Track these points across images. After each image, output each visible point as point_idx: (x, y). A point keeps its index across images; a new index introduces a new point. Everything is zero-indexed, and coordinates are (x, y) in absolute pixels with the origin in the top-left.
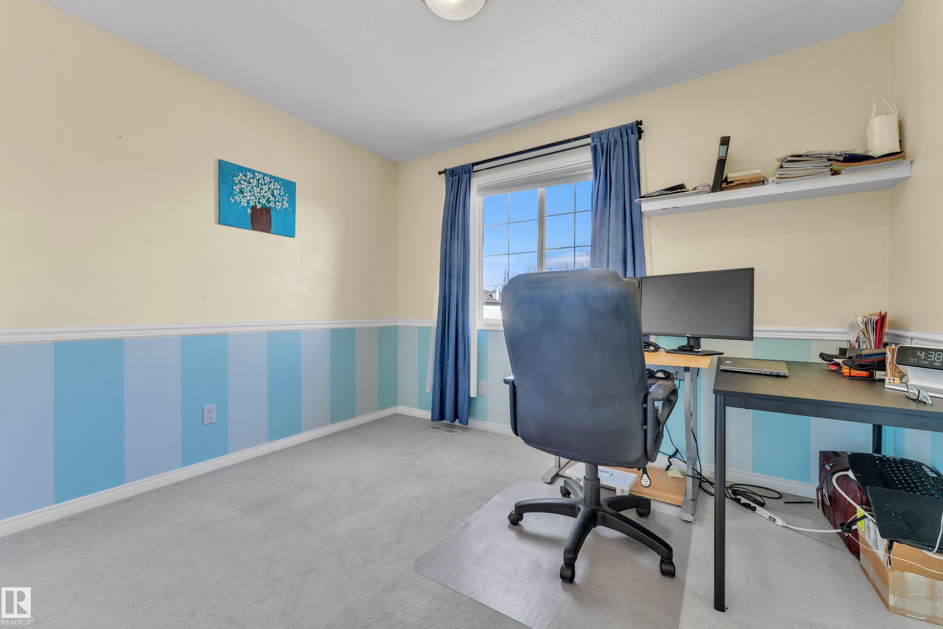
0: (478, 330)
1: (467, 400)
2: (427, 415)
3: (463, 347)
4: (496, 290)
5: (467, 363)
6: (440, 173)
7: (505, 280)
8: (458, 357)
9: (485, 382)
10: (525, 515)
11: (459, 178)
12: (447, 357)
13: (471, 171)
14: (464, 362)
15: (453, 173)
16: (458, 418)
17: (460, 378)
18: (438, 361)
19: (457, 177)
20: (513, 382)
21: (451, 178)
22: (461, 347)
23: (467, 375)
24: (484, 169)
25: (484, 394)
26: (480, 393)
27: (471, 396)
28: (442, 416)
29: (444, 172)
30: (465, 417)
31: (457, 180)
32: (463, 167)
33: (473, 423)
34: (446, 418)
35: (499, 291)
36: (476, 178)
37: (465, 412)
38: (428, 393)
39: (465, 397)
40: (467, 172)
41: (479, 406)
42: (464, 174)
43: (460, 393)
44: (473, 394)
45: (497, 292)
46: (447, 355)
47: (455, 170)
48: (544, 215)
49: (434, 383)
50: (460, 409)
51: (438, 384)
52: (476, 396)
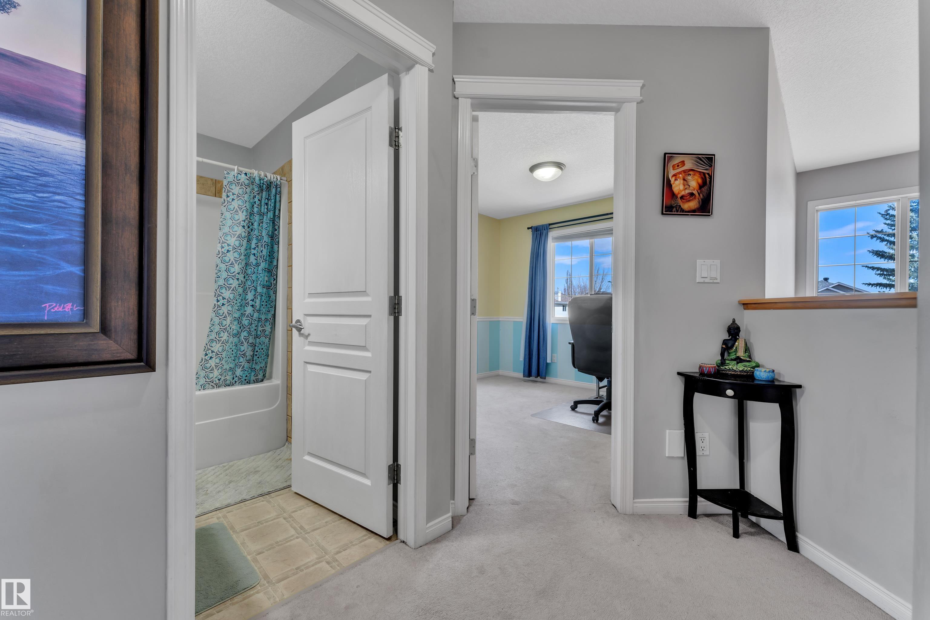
0: (552, 323)
1: (545, 365)
2: (521, 375)
3: (543, 333)
4: (558, 291)
5: (545, 343)
6: (528, 228)
7: (567, 281)
8: (540, 339)
9: (556, 355)
10: (578, 405)
11: (541, 232)
12: (533, 339)
13: (548, 228)
14: (544, 342)
15: (537, 229)
16: (539, 376)
17: (541, 352)
18: (527, 341)
19: (539, 232)
20: (573, 343)
21: (536, 232)
22: (541, 333)
23: (545, 350)
24: (556, 227)
25: (556, 361)
26: (553, 361)
27: (547, 362)
28: (530, 375)
29: (531, 228)
30: (544, 374)
31: (539, 234)
32: (543, 226)
33: (548, 379)
34: (532, 375)
35: (561, 292)
36: (551, 233)
37: (544, 372)
38: (521, 361)
39: (544, 363)
40: (546, 229)
41: (552, 369)
42: (544, 230)
43: (541, 360)
44: (549, 361)
45: (559, 293)
46: (532, 338)
47: (538, 228)
48: (593, 255)
49: (525, 355)
50: (541, 370)
51: (527, 355)
52: (550, 362)
